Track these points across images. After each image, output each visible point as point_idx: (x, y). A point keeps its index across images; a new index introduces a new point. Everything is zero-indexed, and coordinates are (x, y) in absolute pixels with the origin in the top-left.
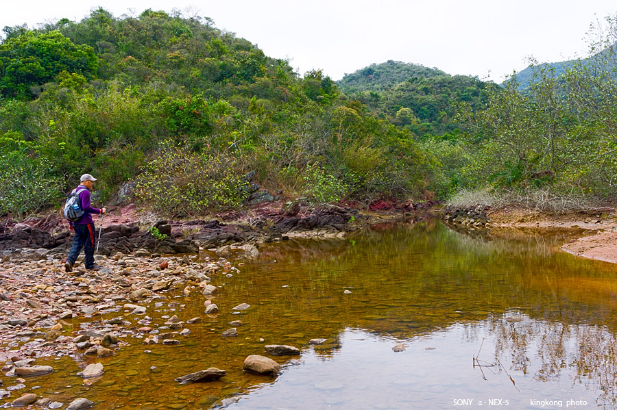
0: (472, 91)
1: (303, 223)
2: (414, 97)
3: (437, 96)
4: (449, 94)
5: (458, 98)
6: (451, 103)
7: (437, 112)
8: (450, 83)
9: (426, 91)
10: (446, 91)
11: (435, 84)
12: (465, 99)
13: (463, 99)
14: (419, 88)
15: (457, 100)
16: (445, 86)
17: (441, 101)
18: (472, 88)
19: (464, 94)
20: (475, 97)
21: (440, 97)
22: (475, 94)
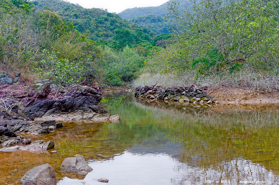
0: (104, 18)
1: (58, 106)
2: (69, 19)
3: (83, 20)
4: (91, 19)
5: (96, 22)
6: (92, 24)
7: (84, 30)
8: (90, 12)
9: (76, 16)
10: (89, 17)
11: (81, 12)
12: (101, 23)
13: (99, 22)
14: (71, 14)
15: (96, 23)
16: (87, 14)
17: (86, 23)
18: (104, 16)
19: (100, 20)
20: (106, 22)
21: (85, 20)
22: (106, 20)
